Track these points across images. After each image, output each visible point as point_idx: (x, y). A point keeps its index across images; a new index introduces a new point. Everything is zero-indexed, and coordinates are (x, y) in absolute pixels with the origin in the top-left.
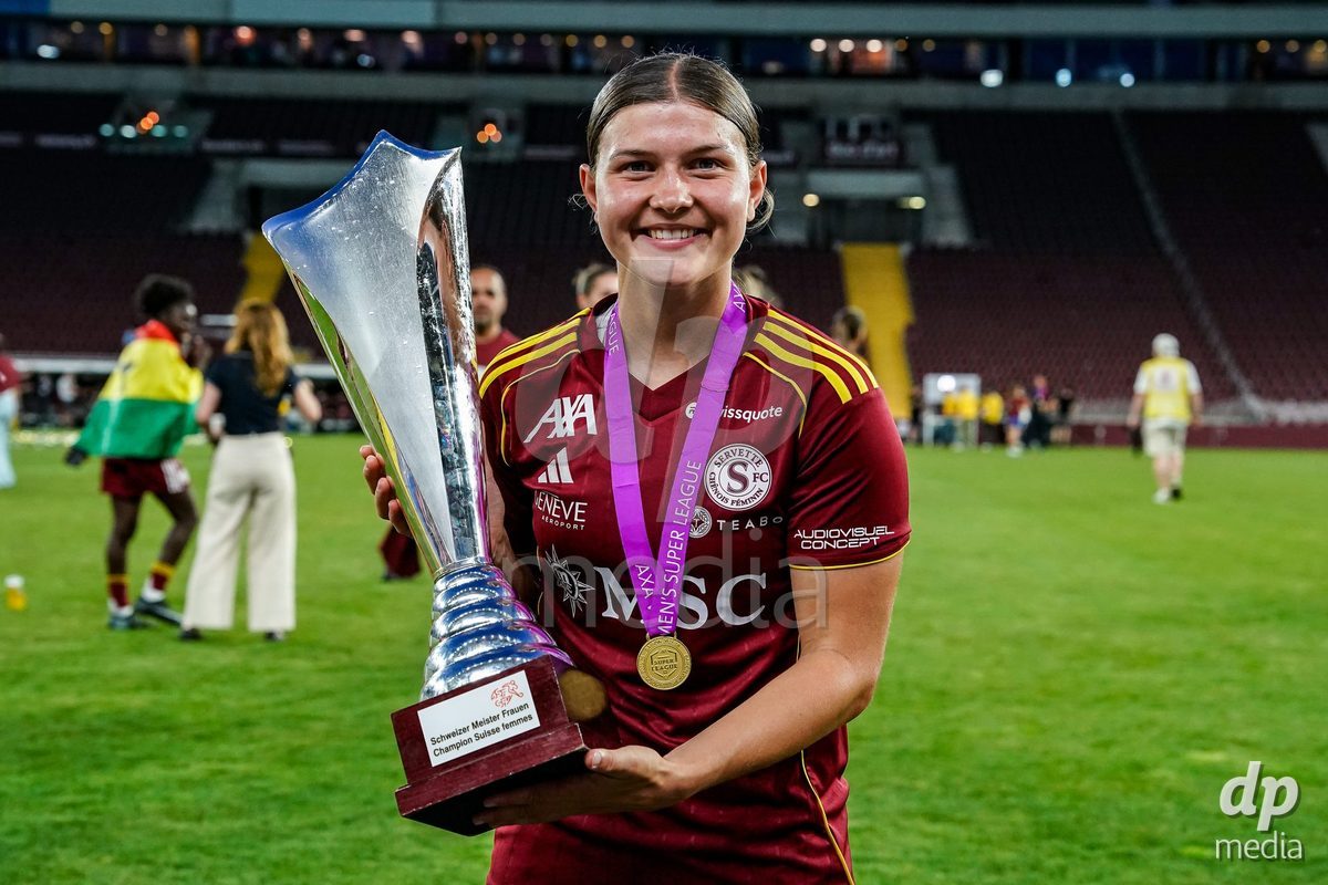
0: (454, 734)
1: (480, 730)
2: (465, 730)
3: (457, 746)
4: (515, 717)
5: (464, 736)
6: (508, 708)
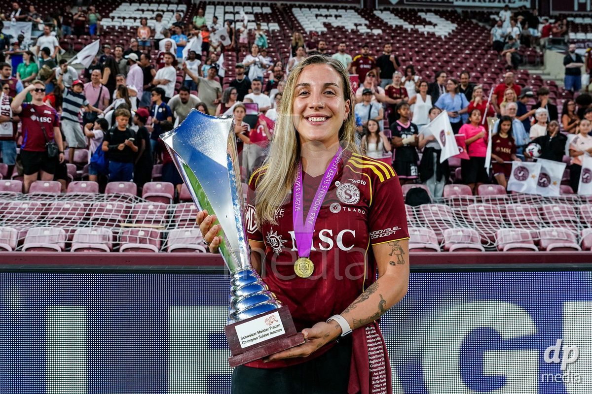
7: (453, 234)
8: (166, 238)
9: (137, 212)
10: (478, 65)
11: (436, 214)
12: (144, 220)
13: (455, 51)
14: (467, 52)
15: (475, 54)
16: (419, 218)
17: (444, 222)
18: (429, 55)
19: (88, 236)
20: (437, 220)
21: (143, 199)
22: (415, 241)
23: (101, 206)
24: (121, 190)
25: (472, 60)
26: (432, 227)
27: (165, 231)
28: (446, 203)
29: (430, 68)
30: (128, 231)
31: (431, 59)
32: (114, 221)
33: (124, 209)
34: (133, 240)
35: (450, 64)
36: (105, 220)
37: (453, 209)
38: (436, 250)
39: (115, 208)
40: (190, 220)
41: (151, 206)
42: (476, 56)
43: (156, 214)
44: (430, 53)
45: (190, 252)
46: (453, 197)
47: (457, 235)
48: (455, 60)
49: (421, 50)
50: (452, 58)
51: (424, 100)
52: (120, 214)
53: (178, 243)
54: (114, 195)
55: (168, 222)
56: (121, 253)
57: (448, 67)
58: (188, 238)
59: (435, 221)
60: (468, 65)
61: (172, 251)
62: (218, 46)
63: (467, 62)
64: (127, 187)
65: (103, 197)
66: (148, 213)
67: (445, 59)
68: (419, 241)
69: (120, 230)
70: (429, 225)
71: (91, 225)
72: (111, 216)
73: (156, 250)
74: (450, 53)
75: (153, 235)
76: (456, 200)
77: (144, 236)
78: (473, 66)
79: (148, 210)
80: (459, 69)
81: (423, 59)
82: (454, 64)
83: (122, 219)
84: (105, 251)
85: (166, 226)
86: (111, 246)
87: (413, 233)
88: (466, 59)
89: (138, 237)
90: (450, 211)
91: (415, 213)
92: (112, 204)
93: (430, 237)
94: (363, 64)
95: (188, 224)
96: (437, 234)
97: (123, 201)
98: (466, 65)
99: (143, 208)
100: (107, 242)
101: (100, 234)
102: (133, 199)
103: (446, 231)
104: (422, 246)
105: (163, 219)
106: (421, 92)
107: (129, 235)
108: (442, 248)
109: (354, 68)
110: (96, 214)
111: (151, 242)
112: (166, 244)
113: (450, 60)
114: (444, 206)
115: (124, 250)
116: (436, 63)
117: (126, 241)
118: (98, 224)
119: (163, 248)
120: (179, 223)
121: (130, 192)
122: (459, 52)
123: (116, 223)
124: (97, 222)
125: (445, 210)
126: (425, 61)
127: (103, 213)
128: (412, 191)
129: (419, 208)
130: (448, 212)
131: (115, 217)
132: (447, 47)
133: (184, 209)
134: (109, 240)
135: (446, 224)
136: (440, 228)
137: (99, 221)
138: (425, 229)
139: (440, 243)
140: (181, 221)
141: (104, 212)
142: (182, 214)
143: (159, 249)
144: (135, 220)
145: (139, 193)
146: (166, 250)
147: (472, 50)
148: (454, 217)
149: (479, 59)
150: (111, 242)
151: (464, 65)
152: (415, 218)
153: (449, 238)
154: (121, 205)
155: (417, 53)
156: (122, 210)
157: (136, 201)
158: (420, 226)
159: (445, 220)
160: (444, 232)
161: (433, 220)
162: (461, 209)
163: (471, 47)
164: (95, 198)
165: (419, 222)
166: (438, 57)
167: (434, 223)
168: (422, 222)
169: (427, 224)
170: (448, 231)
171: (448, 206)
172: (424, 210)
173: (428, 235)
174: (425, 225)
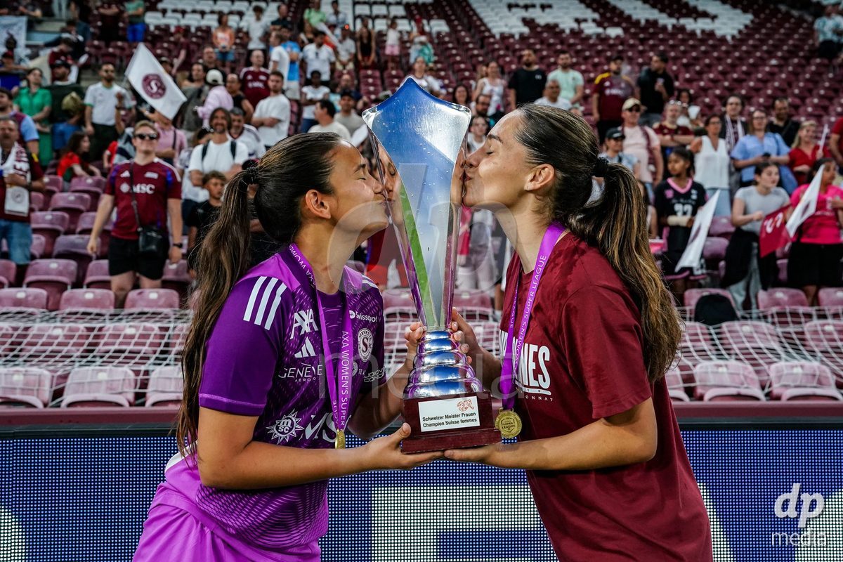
0: (435, 418)
1: (449, 420)
2: (441, 418)
3: (436, 425)
4: (468, 418)
5: (440, 421)
6: (465, 412)
7: (785, 372)
10: (794, 85)
11: (750, 338)
13: (751, 61)
14: (774, 62)
15: (788, 65)
16: (722, 344)
17: (766, 351)
18: (706, 69)
19: (173, 380)
20: (754, 348)
22: (720, 384)
25: (783, 76)
26: (748, 359)
28: (763, 320)
29: (710, 92)
31: (711, 76)
35: (744, 84)
37: (779, 330)
38: (757, 399)
42: (790, 68)
44: (709, 66)
46: (775, 310)
47: (792, 374)
48: (753, 77)
49: (692, 61)
50: (747, 73)
51: (715, 147)
57: (742, 88)
59: (752, 351)
60: (777, 84)
62: (349, 60)
63: (774, 80)
67: (735, 76)
68: (728, 383)
70: (742, 357)
71: (172, 362)
74: (743, 64)
76: (781, 314)
78: (786, 86)
80: (762, 92)
81: (697, 77)
82: (752, 84)
87: (715, 370)
88: (772, 74)
90: (774, 333)
93: (746, 377)
94: (610, 87)
96: (758, 372)
98: (773, 86)
103: (773, 366)
104: (733, 391)
106: (710, 133)
108: (767, 395)
109: (595, 96)
113: (744, 77)
114: (763, 325)
116: (719, 84)
122: (760, 62)
125: (766, 331)
126: (702, 80)
128: (703, 302)
129: (720, 328)
130: (771, 335)
132: (737, 54)
135: (770, 356)
136: (761, 362)
138: (732, 362)
139: (763, 388)
147: (782, 58)
148: (781, 342)
149: (795, 74)
151: (769, 85)
152: (715, 345)
153: (779, 378)
155: (687, 67)
158: (726, 359)
159: (767, 349)
160: (769, 368)
161: (747, 349)
162: (792, 329)
163: (779, 54)
164: (174, 317)
165: (723, 352)
166: (724, 73)
167: (750, 354)
168: (728, 352)
169: (736, 354)
170: (777, 367)
171: (769, 326)
172: (730, 332)
173: (741, 372)
174: (734, 357)
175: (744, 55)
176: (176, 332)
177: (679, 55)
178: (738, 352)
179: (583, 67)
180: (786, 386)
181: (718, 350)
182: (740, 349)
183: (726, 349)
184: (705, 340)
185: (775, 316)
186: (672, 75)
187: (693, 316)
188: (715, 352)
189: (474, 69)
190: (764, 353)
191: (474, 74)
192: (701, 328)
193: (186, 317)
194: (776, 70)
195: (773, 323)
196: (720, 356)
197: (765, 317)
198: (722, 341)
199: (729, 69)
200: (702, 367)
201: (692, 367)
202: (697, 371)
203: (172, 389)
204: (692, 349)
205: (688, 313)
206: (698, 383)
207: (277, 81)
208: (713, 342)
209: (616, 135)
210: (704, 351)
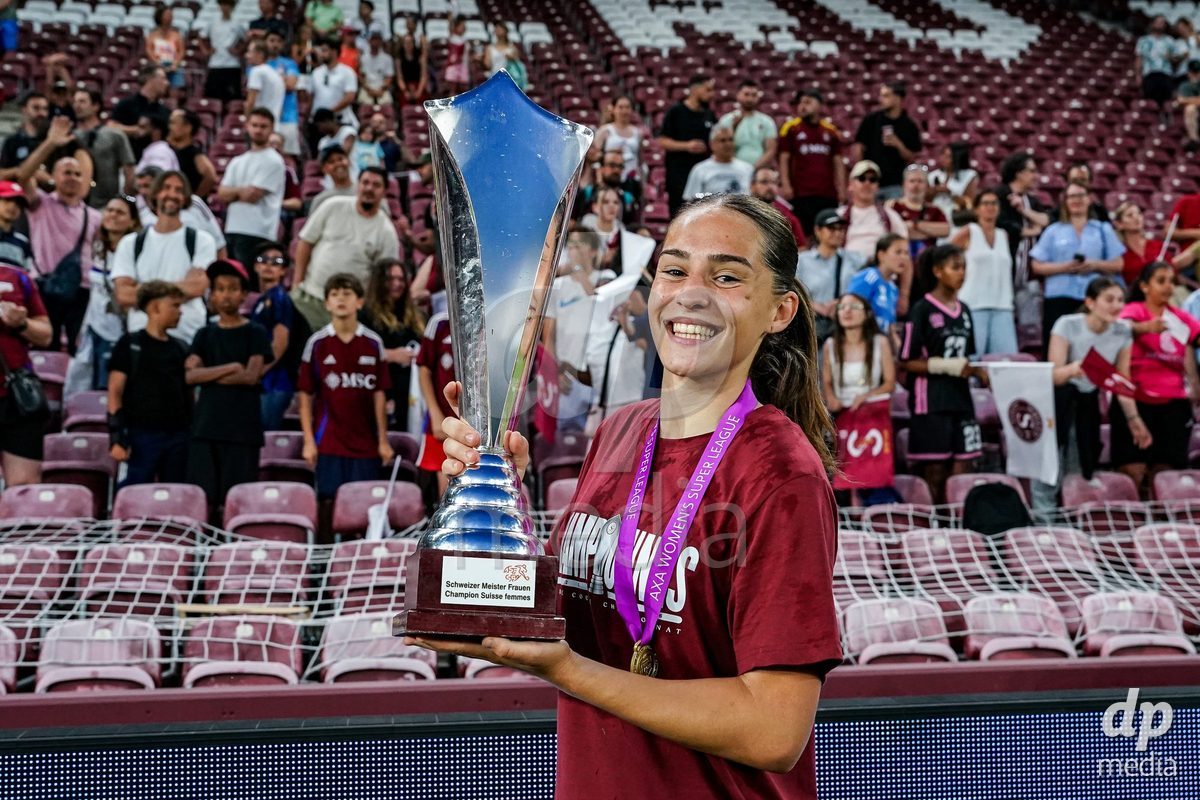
7: (1107, 609)
8: (317, 643)
9: (220, 570)
10: (1108, 141)
11: (1051, 554)
12: (243, 593)
13: (1041, 101)
14: (1075, 104)
15: (1097, 110)
16: (1007, 565)
17: (1076, 575)
18: (971, 113)
19: (85, 644)
20: (1057, 571)
21: (228, 534)
22: (1005, 630)
23: (111, 554)
24: (161, 507)
25: (1091, 126)
26: (1048, 589)
27: (311, 622)
28: (1070, 524)
29: (978, 150)
30: (205, 627)
31: (980, 124)
32: (156, 597)
33: (181, 562)
34: (221, 651)
35: (1031, 138)
36: (129, 596)
37: (1095, 540)
38: (1063, 654)
39: (153, 561)
40: (378, 589)
41: (258, 551)
42: (1101, 115)
43: (278, 573)
44: (976, 108)
45: (389, 679)
46: (1087, 507)
47: (1116, 612)
48: (1044, 127)
49: (949, 100)
50: (1036, 121)
51: (991, 242)
52: (171, 579)
53: (352, 656)
54: (140, 523)
55: (312, 596)
56: (187, 688)
57: (1028, 145)
58: (380, 640)
59: (1054, 575)
60: (1081, 140)
61: (338, 678)
63: (1077, 134)
64: (179, 500)
65: (109, 529)
66: (252, 574)
67: (1017, 125)
68: (1018, 629)
69: (179, 624)
70: (1039, 586)
71: (83, 613)
72: (144, 583)
73: (292, 678)
74: (1028, 107)
75: (280, 634)
76: (1098, 515)
77: (254, 637)
78: (1094, 143)
79: (254, 565)
80: (1058, 152)
81: (956, 125)
82: (1043, 138)
83: (178, 592)
84: (140, 686)
85: (311, 608)
86: (156, 670)
87: (997, 608)
88: (1073, 123)
89: (235, 641)
90: (1087, 545)
91: (996, 553)
92: (143, 550)
93: (1046, 619)
94: (808, 142)
95: (373, 602)
96: (1063, 610)
97: (170, 541)
98: (1076, 142)
99: (238, 558)
100: (145, 659)
101: (120, 635)
102: (200, 534)
103: (1088, 600)
104: (1026, 642)
105: (298, 589)
106: (982, 221)
107: (209, 637)
108: (1079, 647)
109: (785, 156)
110: (97, 580)
111: (274, 655)
112: (319, 661)
113: (1030, 126)
114: (1072, 534)
115: (197, 682)
116: (993, 137)
117: (201, 654)
118: (110, 609)
119: (309, 671)
120: (345, 598)
121: (188, 514)
122: (1054, 103)
123: (162, 604)
124: (105, 604)
125: (1075, 543)
126: (964, 130)
127: (119, 576)
128: (977, 495)
129: (1003, 538)
130: (1084, 548)
131: (156, 588)
132: (1018, 90)
133: (357, 557)
134: (150, 654)
135: (1083, 583)
136: (1069, 593)
137: (109, 601)
138: (1024, 595)
139: (1072, 636)
140: (351, 591)
141: (123, 574)
142: (353, 571)
143: (300, 676)
144: (217, 593)
145: (215, 516)
146: (318, 677)
147: (1087, 98)
148: (1099, 560)
149: (1108, 123)
150: (156, 660)
151: (1070, 140)
152: (996, 567)
153: (1098, 618)
154: (171, 551)
155: (940, 107)
156: (177, 565)
157: (209, 539)
158: (1015, 590)
159: (1078, 572)
160: (1081, 603)
161: (1047, 572)
162: (1114, 538)
163: (1084, 91)
164: (84, 532)
165: (1010, 578)
166: (999, 120)
167: (1052, 580)
168: (1017, 578)
169: (1030, 582)
170: (1093, 602)
171: (1080, 533)
172: (1020, 544)
173: (1039, 611)
174: (1026, 586)
175: (1031, 92)
176: (89, 560)
177: (930, 89)
178: (1033, 577)
179: (775, 106)
180: (1108, 632)
181: (1002, 575)
182: (1036, 573)
183: (1013, 574)
184: (981, 559)
185: (1089, 517)
186: (917, 122)
187: (960, 519)
188: (997, 579)
189: (596, 107)
190: (1074, 579)
191: (597, 114)
192: (974, 540)
193: (107, 533)
194: (1079, 117)
195: (1086, 529)
196: (1004, 585)
197: (1074, 519)
198: (1008, 561)
199: (1007, 114)
200: (976, 604)
201: (961, 604)
202: (969, 611)
203: (83, 661)
204: (960, 575)
205: (953, 513)
206: (970, 631)
207: (263, 126)
208: (993, 563)
209: (830, 220)
210: (980, 577)
